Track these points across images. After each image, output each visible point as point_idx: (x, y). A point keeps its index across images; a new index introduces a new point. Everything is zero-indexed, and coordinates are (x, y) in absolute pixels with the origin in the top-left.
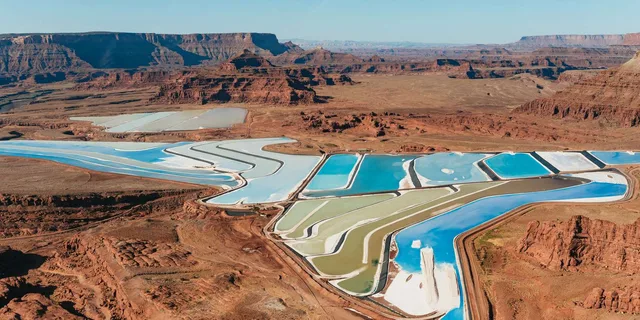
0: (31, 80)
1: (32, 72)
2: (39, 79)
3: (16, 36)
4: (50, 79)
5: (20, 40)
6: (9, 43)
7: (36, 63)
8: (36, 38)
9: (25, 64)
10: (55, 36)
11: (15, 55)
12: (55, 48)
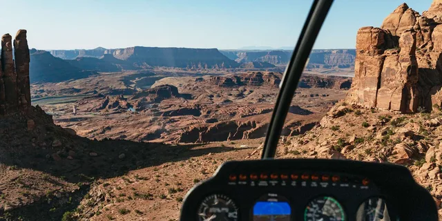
0: (337, 67)
1: (338, 64)
2: (340, 67)
3: (333, 50)
4: (344, 67)
5: (335, 52)
6: (331, 53)
7: (339, 60)
8: (341, 51)
9: (335, 61)
10: (349, 50)
11: (332, 57)
12: (348, 55)
